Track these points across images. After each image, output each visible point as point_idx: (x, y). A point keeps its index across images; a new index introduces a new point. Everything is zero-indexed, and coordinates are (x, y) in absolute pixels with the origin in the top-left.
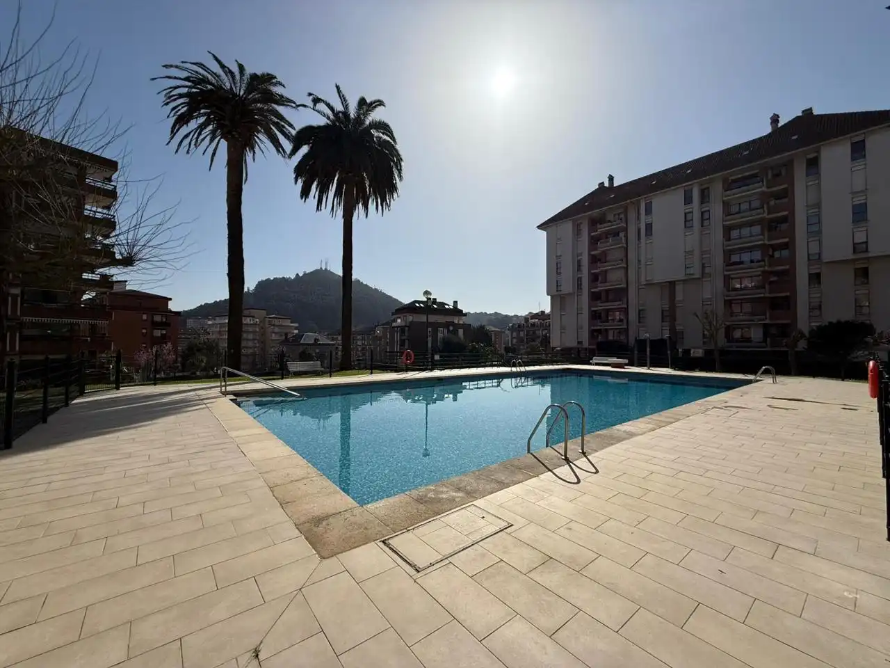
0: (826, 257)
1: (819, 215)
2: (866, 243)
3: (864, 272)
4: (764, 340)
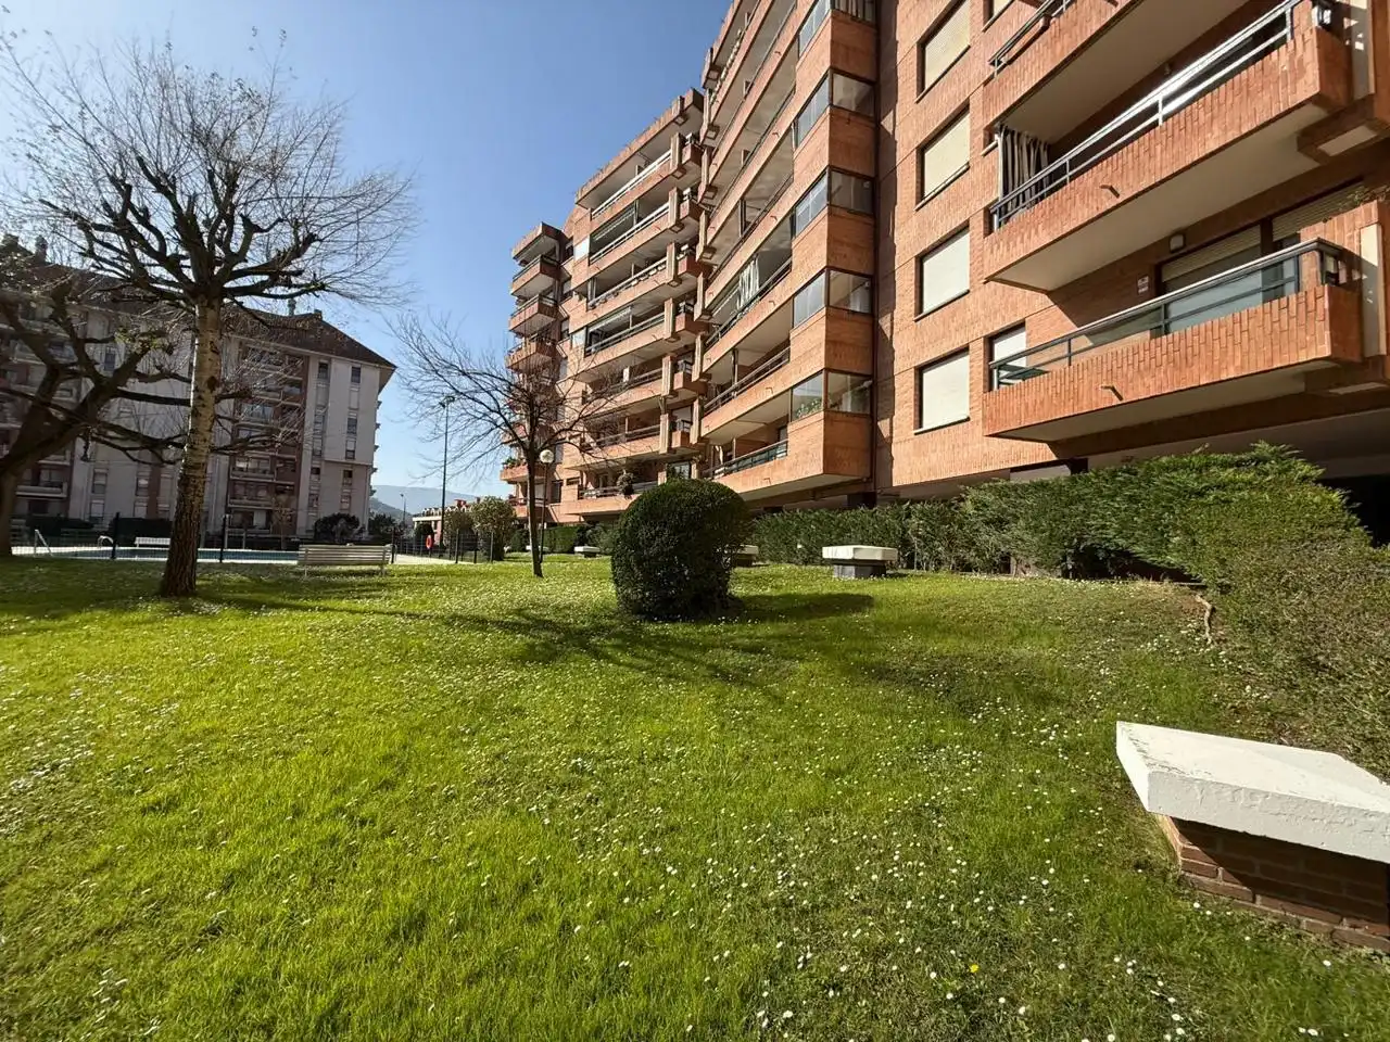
0: (327, 457)
1: (324, 417)
2: (354, 452)
3: (349, 474)
4: (267, 527)
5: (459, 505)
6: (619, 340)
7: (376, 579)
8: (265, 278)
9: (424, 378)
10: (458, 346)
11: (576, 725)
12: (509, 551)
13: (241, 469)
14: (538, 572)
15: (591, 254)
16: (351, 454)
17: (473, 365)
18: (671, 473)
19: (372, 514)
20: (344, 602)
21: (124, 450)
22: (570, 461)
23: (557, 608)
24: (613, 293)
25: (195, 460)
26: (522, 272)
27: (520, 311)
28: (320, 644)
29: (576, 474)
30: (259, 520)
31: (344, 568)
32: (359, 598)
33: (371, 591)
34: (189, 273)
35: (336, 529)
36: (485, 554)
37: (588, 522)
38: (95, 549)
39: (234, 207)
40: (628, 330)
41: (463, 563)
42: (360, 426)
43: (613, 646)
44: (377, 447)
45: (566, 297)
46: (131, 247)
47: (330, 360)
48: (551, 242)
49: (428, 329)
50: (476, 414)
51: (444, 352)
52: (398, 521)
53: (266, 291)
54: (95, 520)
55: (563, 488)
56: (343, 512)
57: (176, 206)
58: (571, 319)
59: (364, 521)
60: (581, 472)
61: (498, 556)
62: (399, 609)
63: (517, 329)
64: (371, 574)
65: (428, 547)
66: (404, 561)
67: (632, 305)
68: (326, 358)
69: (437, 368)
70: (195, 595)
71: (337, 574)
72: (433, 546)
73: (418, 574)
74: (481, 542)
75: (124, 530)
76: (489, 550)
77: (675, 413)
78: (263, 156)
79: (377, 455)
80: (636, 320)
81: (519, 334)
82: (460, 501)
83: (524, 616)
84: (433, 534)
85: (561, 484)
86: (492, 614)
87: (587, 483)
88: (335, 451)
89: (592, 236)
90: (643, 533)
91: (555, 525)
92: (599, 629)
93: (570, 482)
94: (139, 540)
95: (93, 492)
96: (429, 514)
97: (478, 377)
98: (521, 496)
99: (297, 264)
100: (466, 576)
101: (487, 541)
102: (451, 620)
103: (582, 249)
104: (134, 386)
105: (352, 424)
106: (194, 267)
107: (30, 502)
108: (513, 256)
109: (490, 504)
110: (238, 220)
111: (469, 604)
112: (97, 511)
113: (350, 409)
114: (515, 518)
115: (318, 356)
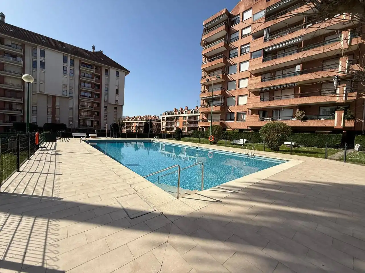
1: (108, 88)
3: (116, 108)
4: (91, 126)
13: (83, 106)
15: (266, 17)
16: (117, 102)
42: (120, 92)
45: (231, 41)
47: (109, 68)
67: (303, 36)
80: (308, 43)
88: (112, 101)
89: (268, 9)
95: (32, 113)
98: (205, 118)
103: (259, 15)
105: (117, 91)
107: (10, 116)
113: (116, 86)
115: (106, 67)
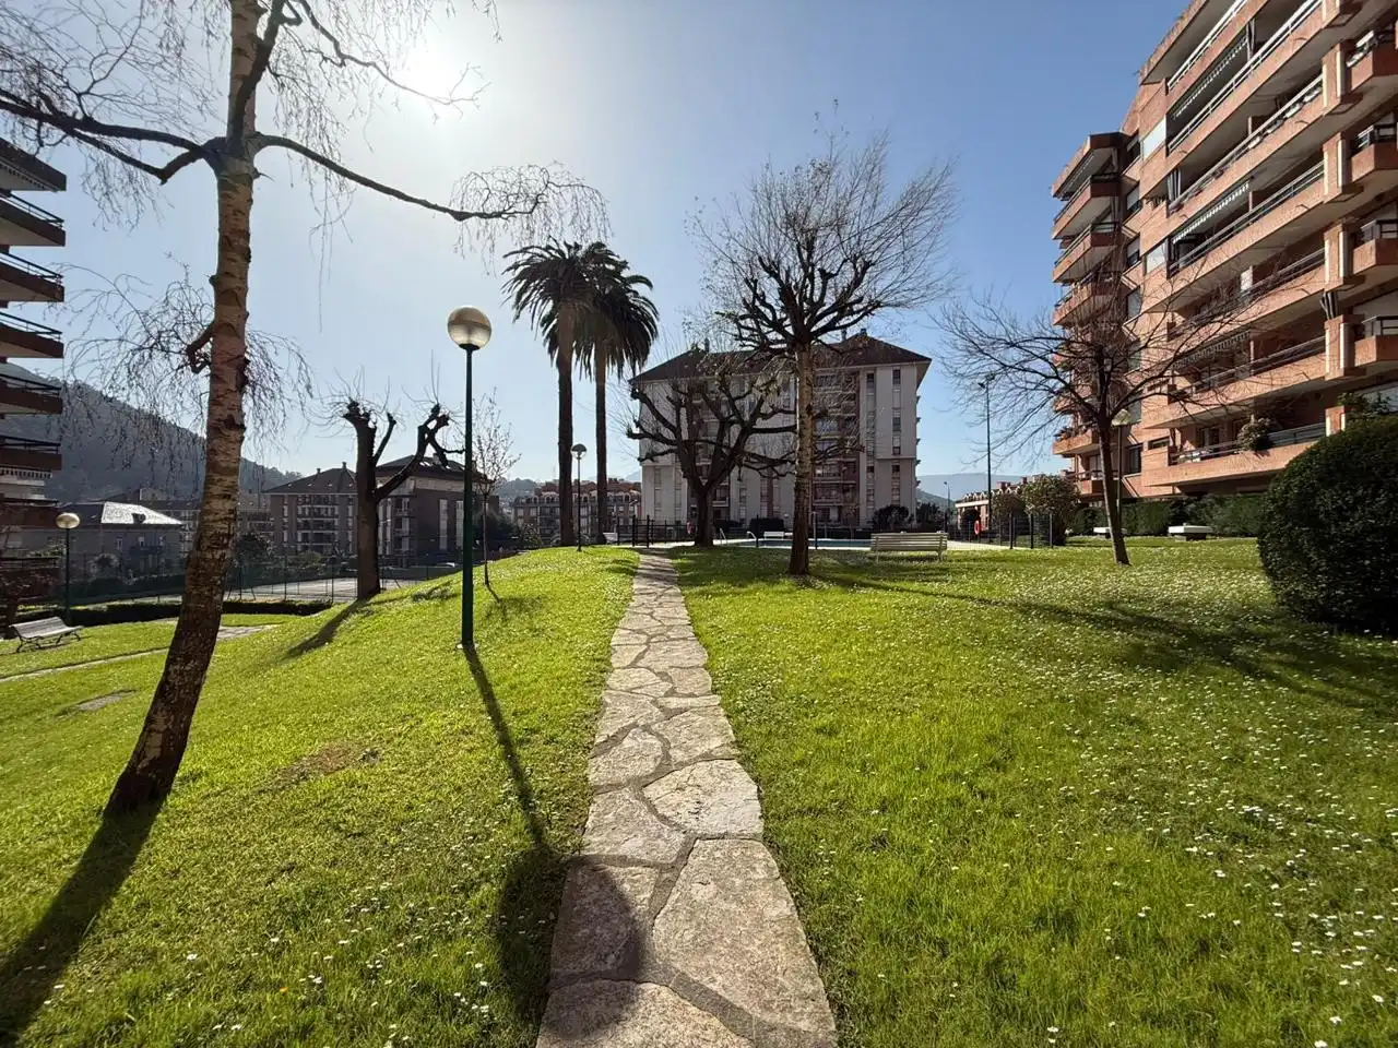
0: (879, 456)
1: (874, 419)
2: (899, 448)
3: (897, 469)
4: (839, 520)
5: (1004, 488)
6: (1230, 234)
7: (936, 564)
8: (836, 314)
9: (970, 361)
10: (1004, 317)
11: (1238, 758)
12: (1071, 535)
13: (819, 475)
14: (1122, 558)
15: (1169, 139)
16: (897, 450)
17: (1023, 332)
18: (1355, 408)
19: (918, 503)
20: (916, 584)
21: (758, 470)
22: (1153, 416)
23: (1166, 604)
24: (1214, 174)
25: (803, 471)
26: (1067, 207)
27: (1066, 255)
28: (905, 620)
29: (1166, 432)
30: (834, 515)
31: (906, 554)
32: (928, 581)
33: (936, 574)
34: (790, 330)
35: (890, 519)
36: (1043, 539)
37: (1188, 494)
38: (745, 540)
39: (813, 266)
40: (1246, 215)
41: (1018, 548)
42: (904, 423)
43: (1280, 663)
44: (919, 440)
45: (1129, 214)
46: (757, 323)
47: (875, 370)
48: (1105, 153)
49: (971, 309)
50: (1029, 386)
51: (989, 328)
52: (942, 509)
53: (837, 325)
54: (743, 520)
55: (1142, 454)
56: (895, 503)
57: (780, 282)
58: (1142, 237)
59: (913, 511)
60: (1172, 430)
61: (1060, 540)
62: (967, 593)
63: (1067, 277)
64: (930, 559)
65: (977, 532)
66: (955, 546)
67: (1251, 177)
68: (870, 369)
69: (982, 347)
70: (809, 574)
71: (902, 559)
72: (981, 532)
73: (974, 560)
74: (1037, 526)
75: (759, 526)
76: (1047, 534)
77: (1358, 311)
78: (828, 216)
79: (919, 447)
80: (1259, 196)
81: (1066, 282)
82: (1003, 484)
83: (1119, 610)
84: (979, 519)
85: (1140, 449)
86: (1074, 605)
87: (1183, 442)
88: (884, 452)
89: (1169, 115)
90: (1327, 500)
91: (1134, 500)
92: (1243, 636)
93: (1153, 445)
94: (767, 534)
95: (741, 502)
96: (971, 500)
97: (1028, 344)
98: (1082, 470)
99: (858, 293)
100: (1028, 563)
101: (1044, 524)
102: (1026, 608)
103: (1154, 138)
104: (760, 423)
105: (897, 424)
106: (793, 324)
108: (1053, 192)
109: (1044, 483)
110: (817, 274)
111: (1042, 590)
112: (743, 514)
113: (895, 409)
114: (1078, 496)
115: (865, 369)
